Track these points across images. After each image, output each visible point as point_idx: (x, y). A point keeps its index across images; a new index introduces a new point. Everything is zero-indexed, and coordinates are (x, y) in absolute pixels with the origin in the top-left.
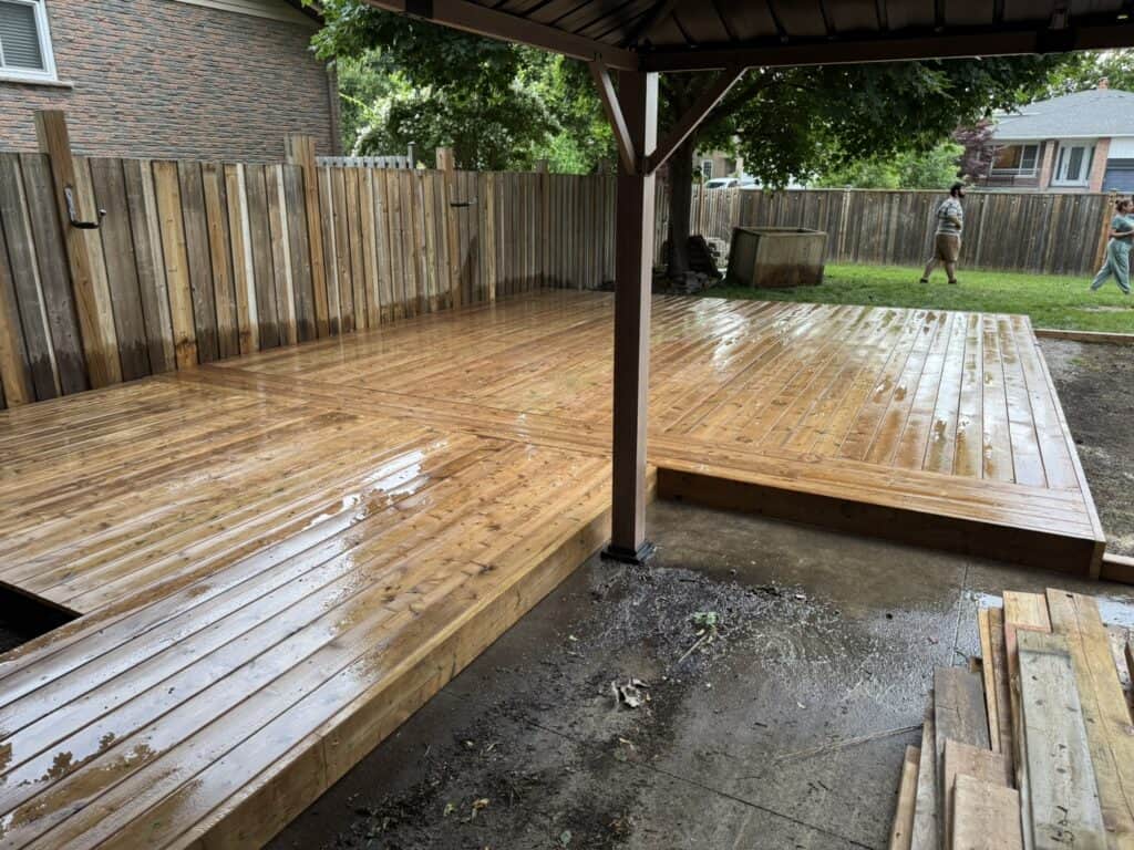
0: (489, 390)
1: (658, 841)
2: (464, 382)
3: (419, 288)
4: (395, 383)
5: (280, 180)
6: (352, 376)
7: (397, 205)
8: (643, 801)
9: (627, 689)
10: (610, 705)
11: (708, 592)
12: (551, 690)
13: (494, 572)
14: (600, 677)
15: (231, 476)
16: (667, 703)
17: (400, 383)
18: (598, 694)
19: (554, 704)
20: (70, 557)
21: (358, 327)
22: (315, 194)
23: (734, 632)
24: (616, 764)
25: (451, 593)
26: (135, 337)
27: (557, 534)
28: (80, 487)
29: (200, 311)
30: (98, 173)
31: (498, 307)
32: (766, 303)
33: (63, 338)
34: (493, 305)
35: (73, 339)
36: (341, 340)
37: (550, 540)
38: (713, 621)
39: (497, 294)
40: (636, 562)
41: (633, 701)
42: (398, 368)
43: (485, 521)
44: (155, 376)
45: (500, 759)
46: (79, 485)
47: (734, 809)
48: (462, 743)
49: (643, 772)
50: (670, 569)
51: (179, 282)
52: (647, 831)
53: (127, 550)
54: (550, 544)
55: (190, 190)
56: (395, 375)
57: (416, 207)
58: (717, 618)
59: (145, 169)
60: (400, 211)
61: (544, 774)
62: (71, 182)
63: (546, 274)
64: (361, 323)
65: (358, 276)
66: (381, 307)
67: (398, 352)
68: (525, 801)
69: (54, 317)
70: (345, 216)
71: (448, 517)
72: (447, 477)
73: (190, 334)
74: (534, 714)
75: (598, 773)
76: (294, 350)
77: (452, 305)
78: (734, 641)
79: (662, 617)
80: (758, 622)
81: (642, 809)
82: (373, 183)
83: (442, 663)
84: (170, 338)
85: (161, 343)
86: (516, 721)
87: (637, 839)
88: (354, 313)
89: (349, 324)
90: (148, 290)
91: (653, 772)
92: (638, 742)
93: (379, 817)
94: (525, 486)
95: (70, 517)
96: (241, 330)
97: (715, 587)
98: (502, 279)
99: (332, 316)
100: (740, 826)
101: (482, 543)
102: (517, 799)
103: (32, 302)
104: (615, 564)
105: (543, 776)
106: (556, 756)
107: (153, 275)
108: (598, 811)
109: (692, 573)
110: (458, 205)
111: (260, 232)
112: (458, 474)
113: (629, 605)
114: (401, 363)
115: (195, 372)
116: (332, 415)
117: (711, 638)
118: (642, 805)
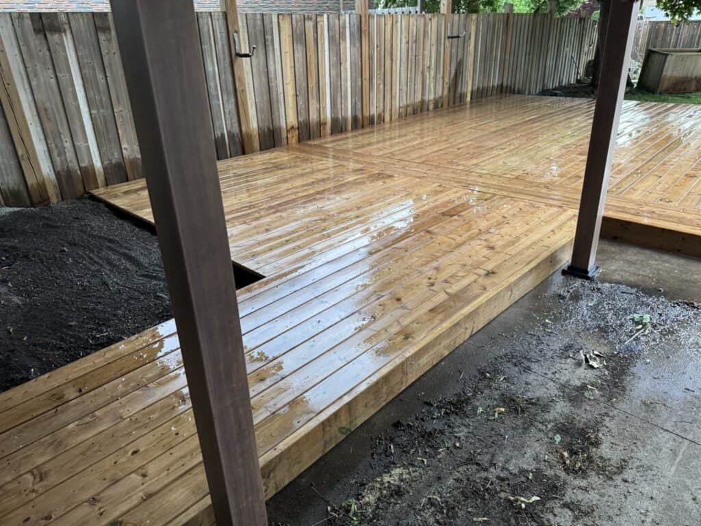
0: (474, 161)
1: (621, 451)
2: (457, 156)
3: (423, 94)
4: (413, 155)
5: (348, 25)
6: (386, 151)
7: (414, 39)
8: (608, 425)
9: (590, 356)
10: (579, 364)
11: (643, 302)
12: (537, 351)
13: (496, 275)
14: (570, 347)
15: (328, 207)
16: (619, 368)
17: (417, 155)
18: (569, 357)
19: (540, 359)
20: (252, 246)
21: (386, 121)
22: (367, 32)
23: (664, 329)
24: (586, 400)
25: (469, 285)
26: (267, 124)
27: (534, 256)
28: (250, 209)
29: (301, 109)
30: (251, 22)
31: (471, 107)
32: (671, 105)
33: (231, 124)
34: (468, 106)
35: (236, 125)
36: (375, 129)
37: (530, 259)
38: (649, 320)
39: (471, 99)
40: (588, 278)
41: (595, 364)
42: (413, 146)
43: (484, 243)
44: (277, 148)
45: (508, 386)
46: (250, 207)
47: (674, 440)
48: (483, 374)
49: (605, 408)
50: (613, 285)
51: (290, 91)
52: (612, 443)
53: (282, 245)
54: (531, 261)
55: (298, 32)
56: (413, 150)
57: (426, 40)
58: (651, 319)
59: (275, 20)
60: (416, 42)
61: (538, 399)
62: (237, 29)
63: (505, 84)
64: (387, 118)
65: (388, 87)
66: (400, 108)
67: (412, 137)
68: (528, 413)
69: (227, 110)
70: (383, 47)
71: (459, 240)
72: (454, 215)
73: (296, 124)
74: (527, 364)
75: (575, 403)
76: (350, 135)
77: (442, 106)
78: (664, 335)
79: (610, 315)
80: (682, 324)
81: (607, 430)
82: (401, 23)
83: (467, 326)
84: (285, 126)
85: (280, 129)
86: (516, 366)
87: (606, 448)
88: (384, 111)
89: (381, 119)
90: (274, 95)
91: (612, 409)
92: (601, 389)
93: (439, 408)
94: (507, 223)
95: (249, 225)
96: (322, 121)
97: (648, 299)
98: (475, 88)
99: (371, 113)
100: (679, 452)
101: (484, 257)
102: (523, 411)
103: (216, 102)
104: (573, 278)
105: (538, 400)
106: (545, 390)
107: (277, 86)
108: (577, 427)
109: (629, 288)
110: (452, 37)
111: (335, 59)
112: (462, 213)
113: (585, 305)
114: (415, 143)
115: (298, 146)
116: (379, 174)
117: (647, 331)
118: (607, 428)
